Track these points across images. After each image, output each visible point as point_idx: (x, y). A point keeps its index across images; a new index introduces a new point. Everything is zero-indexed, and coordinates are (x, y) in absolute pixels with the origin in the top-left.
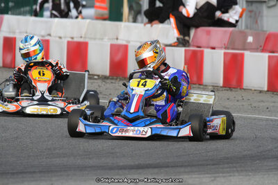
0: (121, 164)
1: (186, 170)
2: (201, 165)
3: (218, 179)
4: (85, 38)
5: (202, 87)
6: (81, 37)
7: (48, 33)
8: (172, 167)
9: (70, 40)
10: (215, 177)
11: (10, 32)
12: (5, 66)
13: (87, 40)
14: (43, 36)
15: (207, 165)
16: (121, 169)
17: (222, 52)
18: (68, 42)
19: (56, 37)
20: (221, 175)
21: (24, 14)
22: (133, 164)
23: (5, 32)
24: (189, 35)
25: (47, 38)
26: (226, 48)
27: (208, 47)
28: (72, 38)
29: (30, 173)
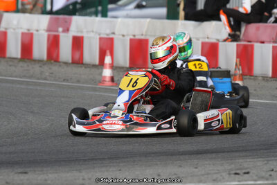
0: (181, 150)
1: (241, 155)
2: (254, 150)
3: (270, 162)
4: (146, 35)
5: (252, 77)
6: (142, 35)
7: (112, 31)
8: (228, 152)
9: (132, 37)
10: (268, 161)
11: (78, 32)
12: (74, 62)
13: (147, 37)
14: (108, 35)
15: (260, 150)
16: (182, 155)
17: (271, 45)
18: (131, 40)
19: (119, 35)
20: (273, 158)
21: (90, 14)
22: (192, 149)
23: (74, 32)
24: (240, 31)
25: (111, 36)
26: (274, 42)
27: (257, 42)
28: (134, 36)
29: (100, 159)
